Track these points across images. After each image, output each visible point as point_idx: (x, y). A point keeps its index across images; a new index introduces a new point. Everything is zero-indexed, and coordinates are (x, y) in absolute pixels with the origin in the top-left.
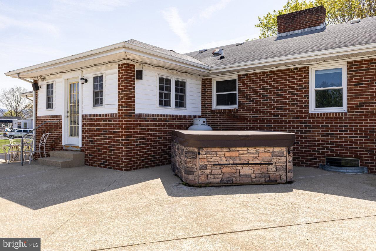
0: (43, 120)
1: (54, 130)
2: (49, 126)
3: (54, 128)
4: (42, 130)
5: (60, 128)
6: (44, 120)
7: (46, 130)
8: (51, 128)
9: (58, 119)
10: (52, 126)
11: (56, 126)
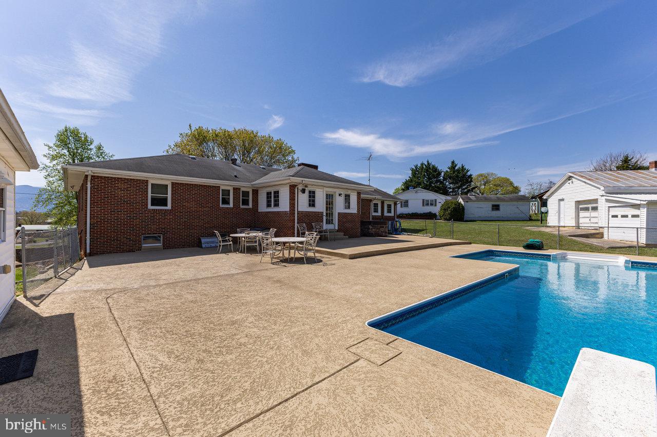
0: (303, 214)
1: (316, 221)
5: (321, 219)
6: (306, 214)
7: (307, 221)
8: (312, 219)
9: (319, 214)
11: (317, 218)
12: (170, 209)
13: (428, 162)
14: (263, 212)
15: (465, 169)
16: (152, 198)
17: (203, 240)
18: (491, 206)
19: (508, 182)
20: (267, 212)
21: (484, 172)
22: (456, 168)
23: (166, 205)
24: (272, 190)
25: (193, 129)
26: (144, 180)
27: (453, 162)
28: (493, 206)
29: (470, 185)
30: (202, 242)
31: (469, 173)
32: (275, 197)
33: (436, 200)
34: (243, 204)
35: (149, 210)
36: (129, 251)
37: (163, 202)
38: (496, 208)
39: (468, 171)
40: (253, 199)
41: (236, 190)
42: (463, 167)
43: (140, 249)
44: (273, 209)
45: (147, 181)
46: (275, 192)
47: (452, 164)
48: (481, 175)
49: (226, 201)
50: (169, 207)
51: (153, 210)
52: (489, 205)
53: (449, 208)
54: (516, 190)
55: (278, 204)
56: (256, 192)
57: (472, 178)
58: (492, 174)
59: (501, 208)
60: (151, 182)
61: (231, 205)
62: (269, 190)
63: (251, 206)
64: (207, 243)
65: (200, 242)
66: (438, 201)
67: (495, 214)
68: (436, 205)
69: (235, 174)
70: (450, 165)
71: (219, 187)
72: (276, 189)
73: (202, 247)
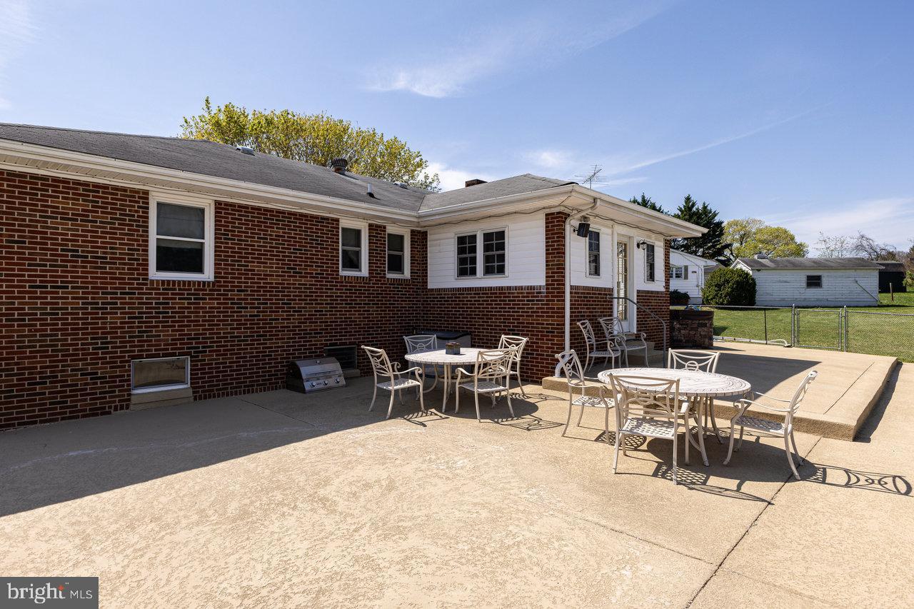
0: (582, 293)
1: (601, 312)
2: (593, 305)
3: (601, 309)
4: (579, 312)
5: (609, 309)
6: (584, 293)
7: (586, 312)
8: (595, 308)
9: (606, 295)
10: (598, 305)
11: (603, 305)
12: (212, 279)
13: (643, 197)
14: (444, 290)
15: (710, 212)
16: (158, 248)
17: (306, 370)
18: (804, 280)
19: (779, 236)
20: (459, 289)
21: (740, 217)
22: (694, 209)
23: (199, 268)
24: (479, 230)
25: (214, 110)
26: (137, 191)
27: (688, 199)
28: (809, 278)
29: (719, 241)
30: (304, 376)
31: (717, 219)
32: (487, 248)
33: (686, 268)
34: (391, 269)
35: (152, 281)
36: (95, 412)
37: (192, 259)
38: (814, 282)
39: (715, 215)
40: (412, 257)
41: (376, 230)
42: (705, 207)
43: (125, 403)
44: (481, 280)
45: (146, 193)
46: (488, 237)
47: (686, 202)
48: (736, 223)
49: (352, 262)
50: (208, 274)
51: (163, 282)
52: (801, 277)
53: (728, 282)
54: (800, 250)
55: (503, 267)
56: (420, 238)
57: (722, 230)
58: (754, 221)
59: (825, 281)
60: (156, 197)
61: (364, 271)
62: (466, 230)
63: (407, 273)
64: (316, 376)
65: (297, 374)
66: (690, 270)
67: (813, 293)
68: (686, 277)
69: (369, 191)
70: (682, 204)
71: (337, 220)
72: (493, 227)
73: (302, 390)
